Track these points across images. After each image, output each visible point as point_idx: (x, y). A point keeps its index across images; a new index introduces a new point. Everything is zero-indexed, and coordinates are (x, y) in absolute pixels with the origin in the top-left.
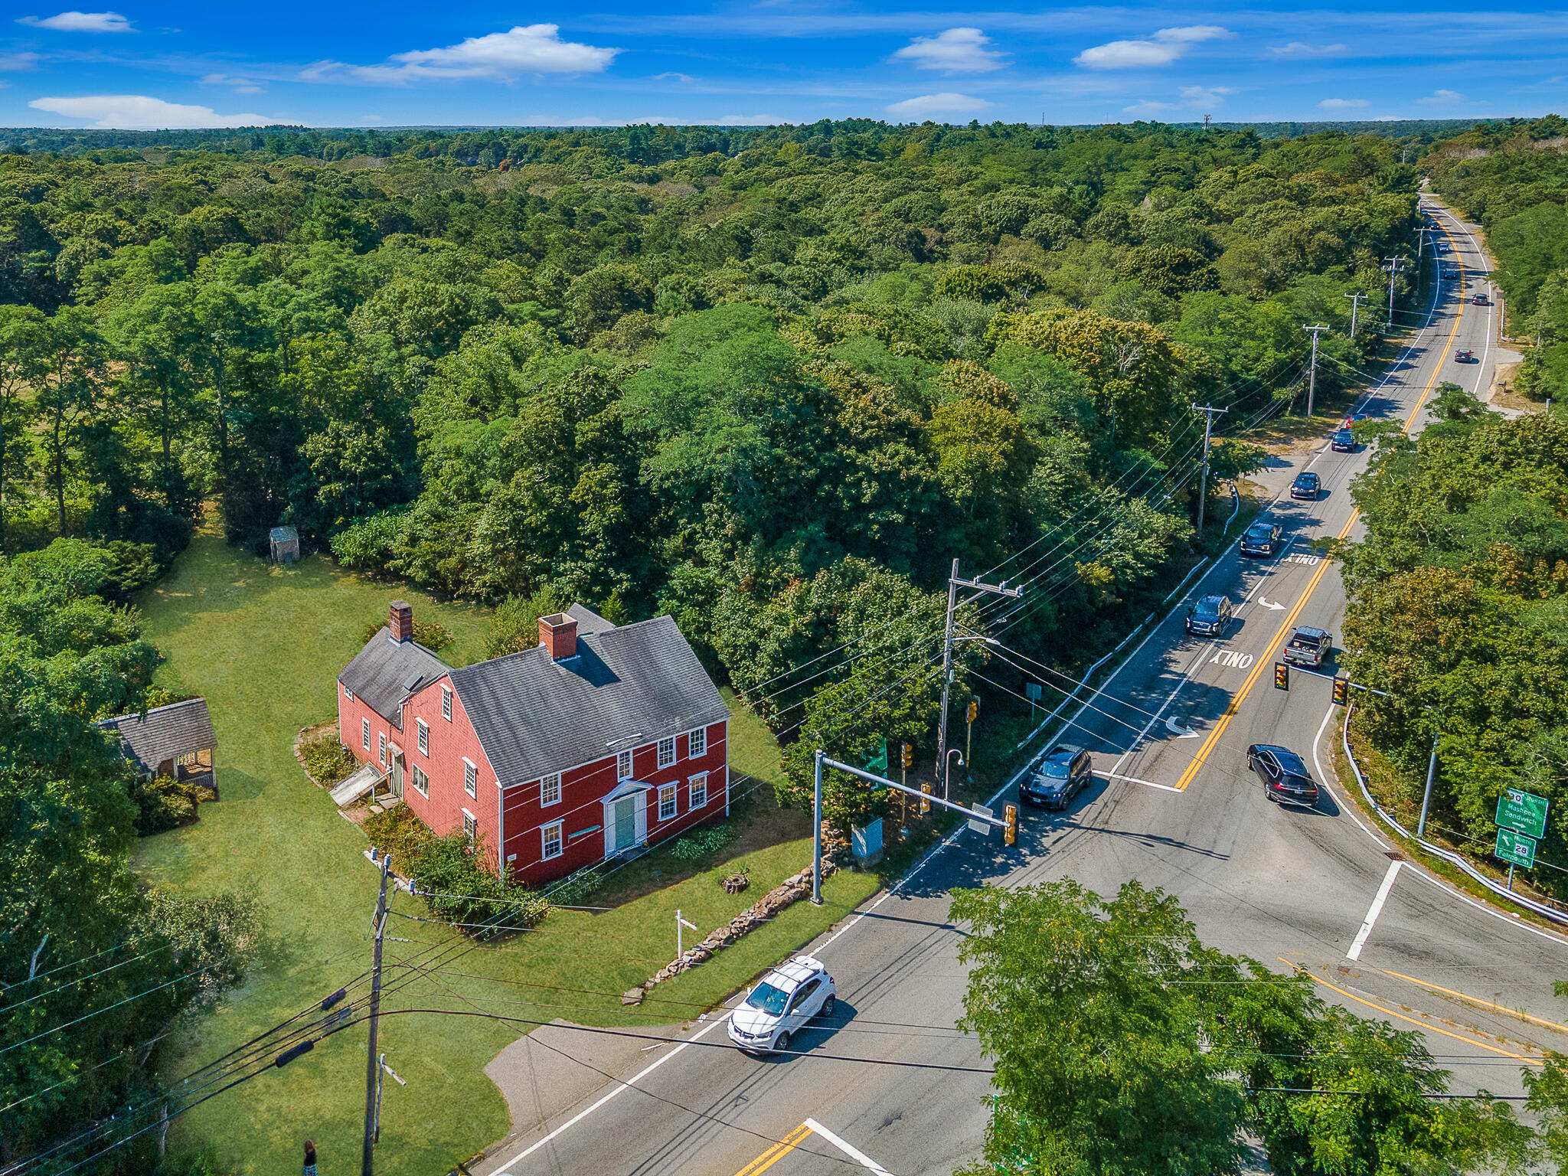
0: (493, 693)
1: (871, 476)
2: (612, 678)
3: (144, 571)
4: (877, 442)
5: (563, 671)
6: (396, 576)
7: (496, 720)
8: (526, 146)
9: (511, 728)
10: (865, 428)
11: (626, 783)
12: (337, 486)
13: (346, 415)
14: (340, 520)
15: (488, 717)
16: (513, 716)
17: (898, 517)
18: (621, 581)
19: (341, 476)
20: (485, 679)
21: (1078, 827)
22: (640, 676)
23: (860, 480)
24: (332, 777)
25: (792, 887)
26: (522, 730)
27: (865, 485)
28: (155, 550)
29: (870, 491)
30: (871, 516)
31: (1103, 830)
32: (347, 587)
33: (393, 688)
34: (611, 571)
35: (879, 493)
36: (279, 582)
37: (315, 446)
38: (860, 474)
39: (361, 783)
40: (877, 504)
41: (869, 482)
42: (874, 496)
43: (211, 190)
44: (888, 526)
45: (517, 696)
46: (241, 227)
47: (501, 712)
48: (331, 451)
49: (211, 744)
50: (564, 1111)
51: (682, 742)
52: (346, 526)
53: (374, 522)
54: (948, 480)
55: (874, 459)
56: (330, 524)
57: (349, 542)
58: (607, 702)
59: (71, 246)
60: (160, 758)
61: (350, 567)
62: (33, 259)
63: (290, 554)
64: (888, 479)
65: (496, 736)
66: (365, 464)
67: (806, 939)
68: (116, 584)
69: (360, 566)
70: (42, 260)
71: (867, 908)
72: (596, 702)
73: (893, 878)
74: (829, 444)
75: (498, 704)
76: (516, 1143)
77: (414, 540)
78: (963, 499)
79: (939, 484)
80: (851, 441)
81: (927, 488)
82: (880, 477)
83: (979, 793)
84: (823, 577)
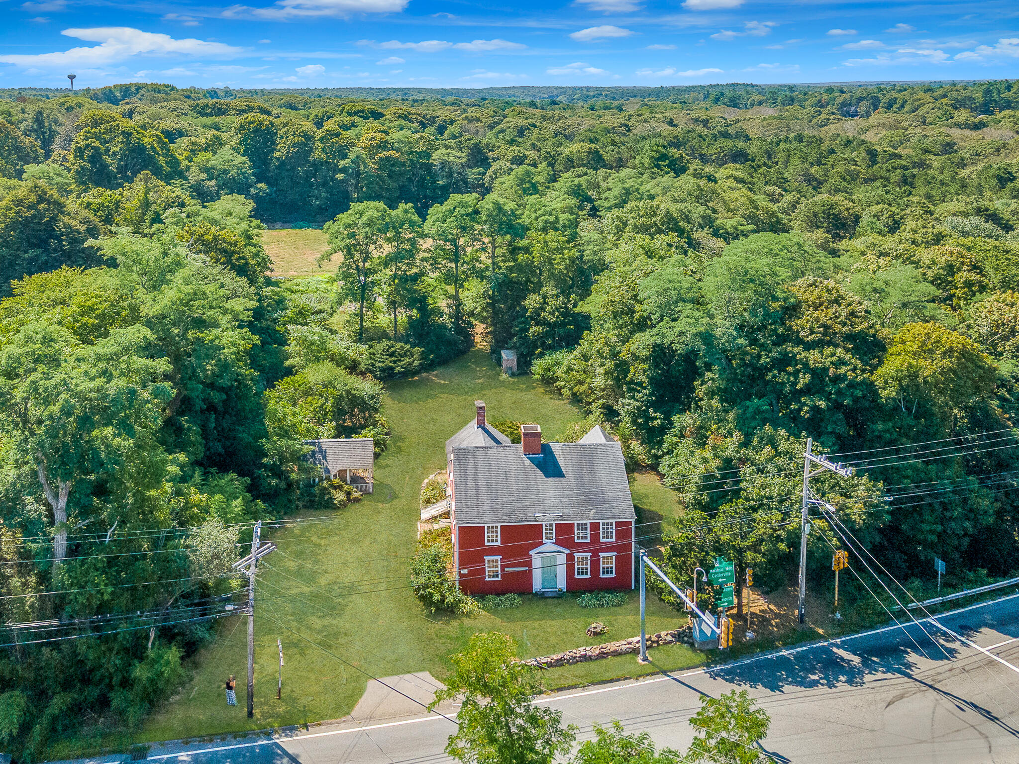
0: (475, 465)
1: (807, 369)
2: (559, 474)
3: (410, 364)
4: (820, 344)
5: (527, 462)
7: (470, 483)
8: (896, 99)
9: (477, 490)
10: (812, 332)
11: (549, 545)
12: (539, 329)
13: (553, 284)
14: (539, 350)
15: (466, 479)
16: (482, 482)
17: (822, 404)
18: (656, 419)
20: (474, 456)
21: (910, 676)
22: (580, 478)
23: (799, 371)
24: (428, 502)
25: (630, 643)
26: (483, 493)
27: (801, 375)
28: (422, 353)
29: (804, 380)
30: (803, 400)
31: (931, 687)
34: (651, 410)
35: (811, 383)
37: (531, 302)
38: (799, 367)
39: (438, 509)
40: (808, 390)
41: (804, 374)
42: (806, 385)
43: (629, 130)
44: (815, 409)
45: (489, 471)
46: (600, 157)
47: (475, 480)
48: (538, 306)
50: (383, 718)
51: (595, 527)
52: (541, 355)
54: (879, 383)
55: (814, 357)
56: (533, 354)
58: (549, 488)
59: (495, 166)
60: (339, 468)
62: (473, 173)
63: (511, 368)
64: (819, 374)
65: (466, 492)
66: (558, 317)
67: (615, 677)
68: (392, 369)
70: (479, 174)
71: (676, 675)
72: (540, 487)
73: (716, 663)
74: (782, 341)
75: (476, 474)
76: (342, 725)
77: (569, 370)
78: (888, 398)
79: (870, 386)
80: (799, 341)
81: (852, 385)
82: (814, 372)
83: (843, 628)
84: (737, 436)
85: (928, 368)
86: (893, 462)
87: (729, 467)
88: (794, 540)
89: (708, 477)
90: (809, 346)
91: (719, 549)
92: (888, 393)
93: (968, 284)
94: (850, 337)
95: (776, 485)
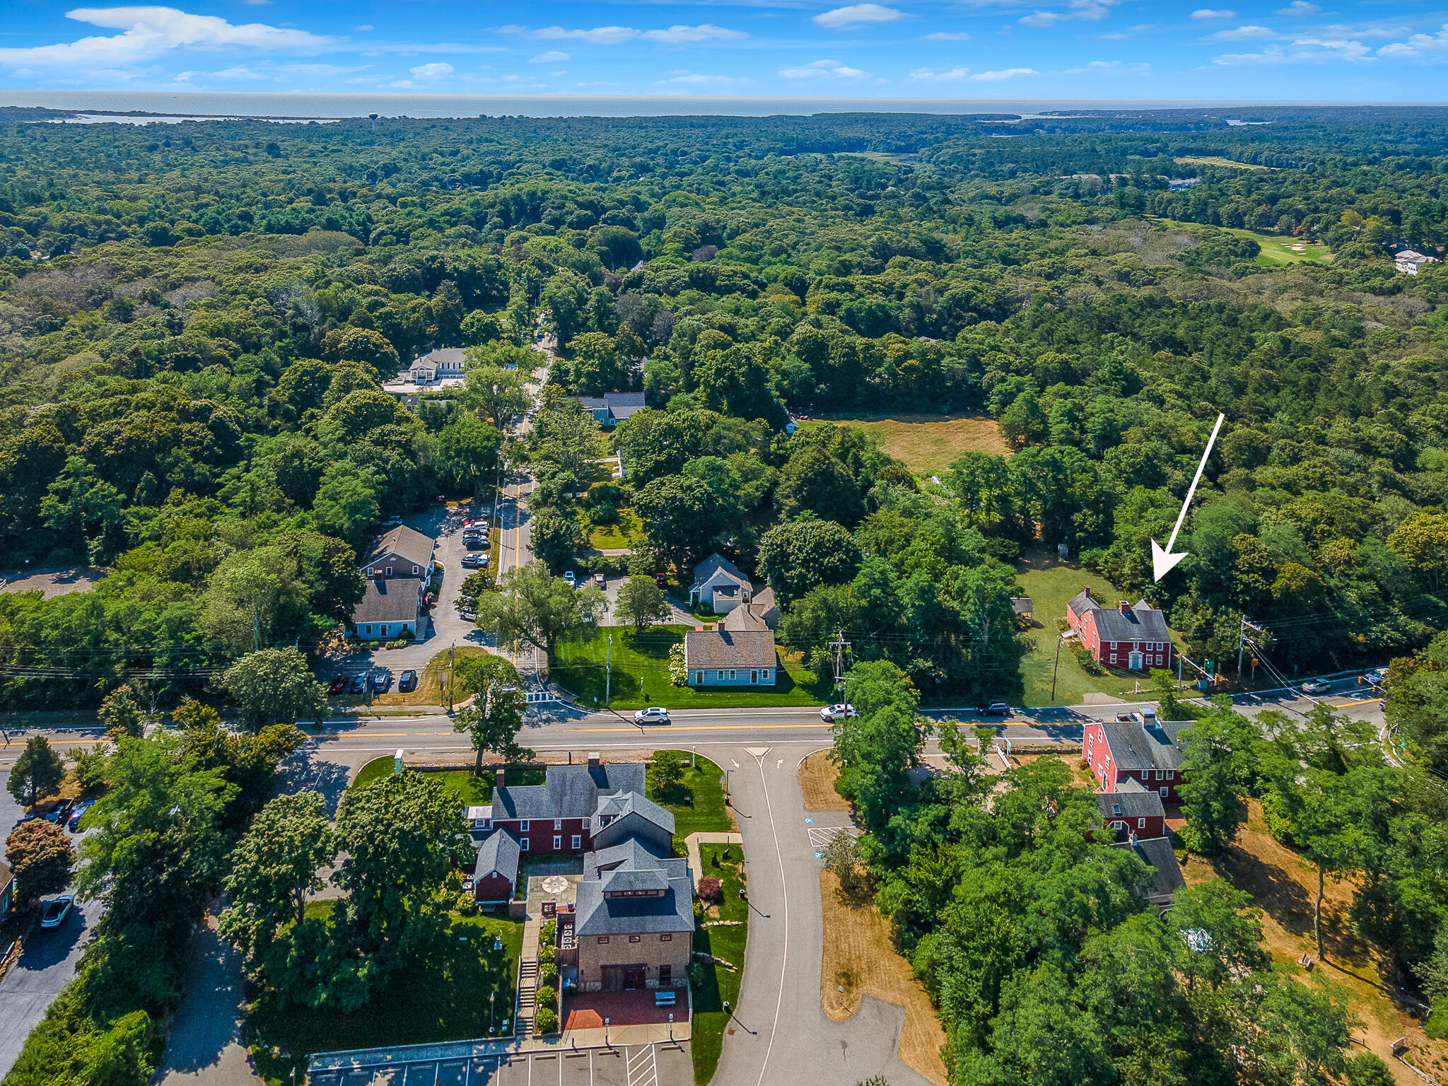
0: (1103, 617)
1: (1242, 583)
2: (1137, 622)
4: (1247, 572)
5: (1124, 617)
6: (1099, 573)
7: (1102, 624)
9: (1106, 628)
10: (1244, 566)
11: (1136, 651)
12: (1082, 534)
13: (1088, 507)
15: (1100, 623)
16: (1107, 624)
17: (1248, 598)
19: (1086, 531)
20: (1101, 613)
23: (1238, 583)
24: (1063, 630)
26: (1108, 629)
27: (1239, 585)
29: (1240, 587)
30: (1239, 596)
32: (1082, 572)
33: (1081, 610)
35: (1243, 589)
36: (1061, 564)
37: (1077, 517)
38: (1238, 581)
39: (1070, 633)
40: (1241, 592)
41: (1241, 585)
42: (1241, 590)
44: (1244, 600)
45: (1109, 620)
47: (1104, 623)
48: (1082, 520)
49: (1031, 611)
51: (1155, 645)
52: (1084, 550)
53: (1094, 551)
54: (1273, 591)
55: (1245, 577)
56: (1079, 548)
57: (1085, 556)
58: (1134, 628)
61: (1085, 566)
63: (1065, 555)
64: (1246, 585)
65: (1101, 628)
66: (1094, 528)
69: (1088, 566)
72: (1131, 627)
74: (1230, 569)
75: (1103, 621)
77: (1106, 562)
78: (1277, 597)
79: (1269, 591)
80: (1238, 570)
81: (1262, 591)
82: (1245, 584)
83: (1255, 689)
84: (1211, 610)
85: (1293, 586)
86: (1279, 625)
87: (1209, 624)
88: (1237, 653)
89: (1200, 626)
90: (1243, 573)
91: (1209, 655)
92: (1276, 595)
93: (1323, 531)
94: (1261, 569)
95: (1229, 632)
